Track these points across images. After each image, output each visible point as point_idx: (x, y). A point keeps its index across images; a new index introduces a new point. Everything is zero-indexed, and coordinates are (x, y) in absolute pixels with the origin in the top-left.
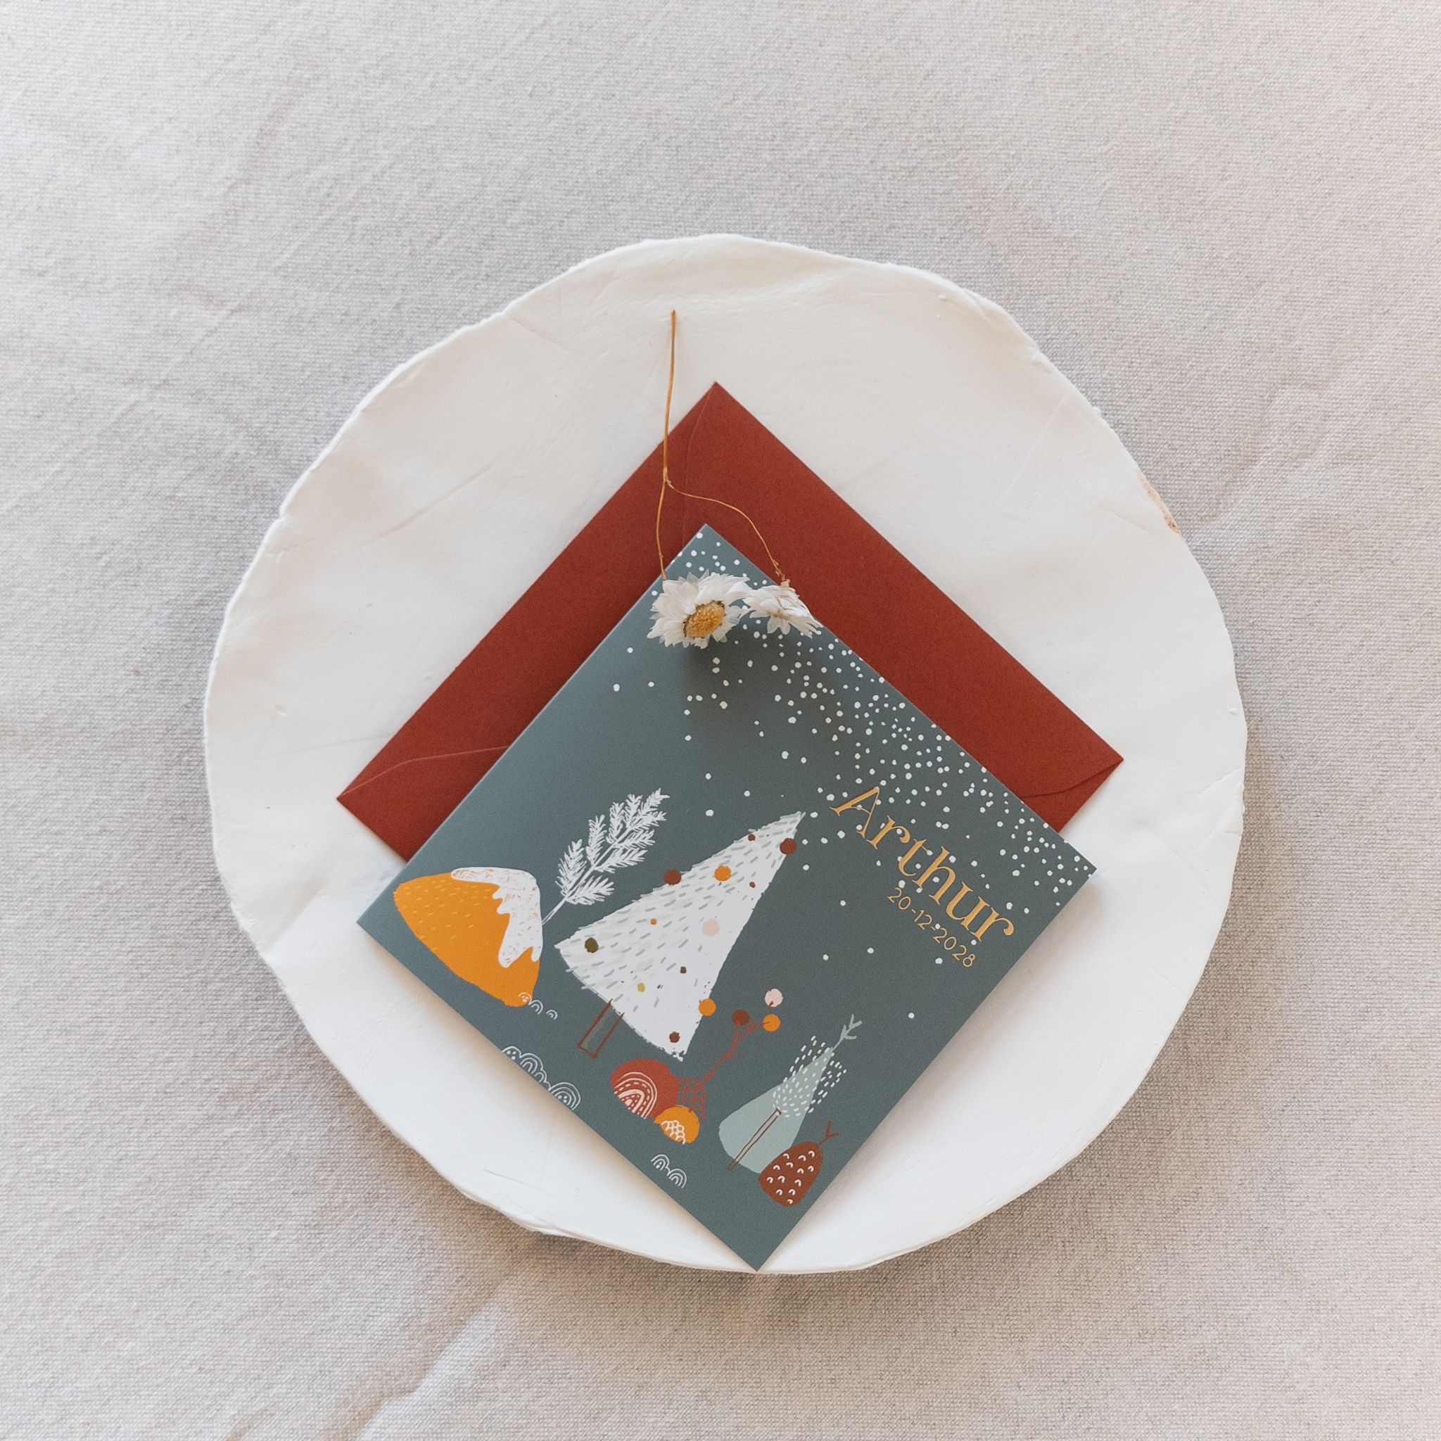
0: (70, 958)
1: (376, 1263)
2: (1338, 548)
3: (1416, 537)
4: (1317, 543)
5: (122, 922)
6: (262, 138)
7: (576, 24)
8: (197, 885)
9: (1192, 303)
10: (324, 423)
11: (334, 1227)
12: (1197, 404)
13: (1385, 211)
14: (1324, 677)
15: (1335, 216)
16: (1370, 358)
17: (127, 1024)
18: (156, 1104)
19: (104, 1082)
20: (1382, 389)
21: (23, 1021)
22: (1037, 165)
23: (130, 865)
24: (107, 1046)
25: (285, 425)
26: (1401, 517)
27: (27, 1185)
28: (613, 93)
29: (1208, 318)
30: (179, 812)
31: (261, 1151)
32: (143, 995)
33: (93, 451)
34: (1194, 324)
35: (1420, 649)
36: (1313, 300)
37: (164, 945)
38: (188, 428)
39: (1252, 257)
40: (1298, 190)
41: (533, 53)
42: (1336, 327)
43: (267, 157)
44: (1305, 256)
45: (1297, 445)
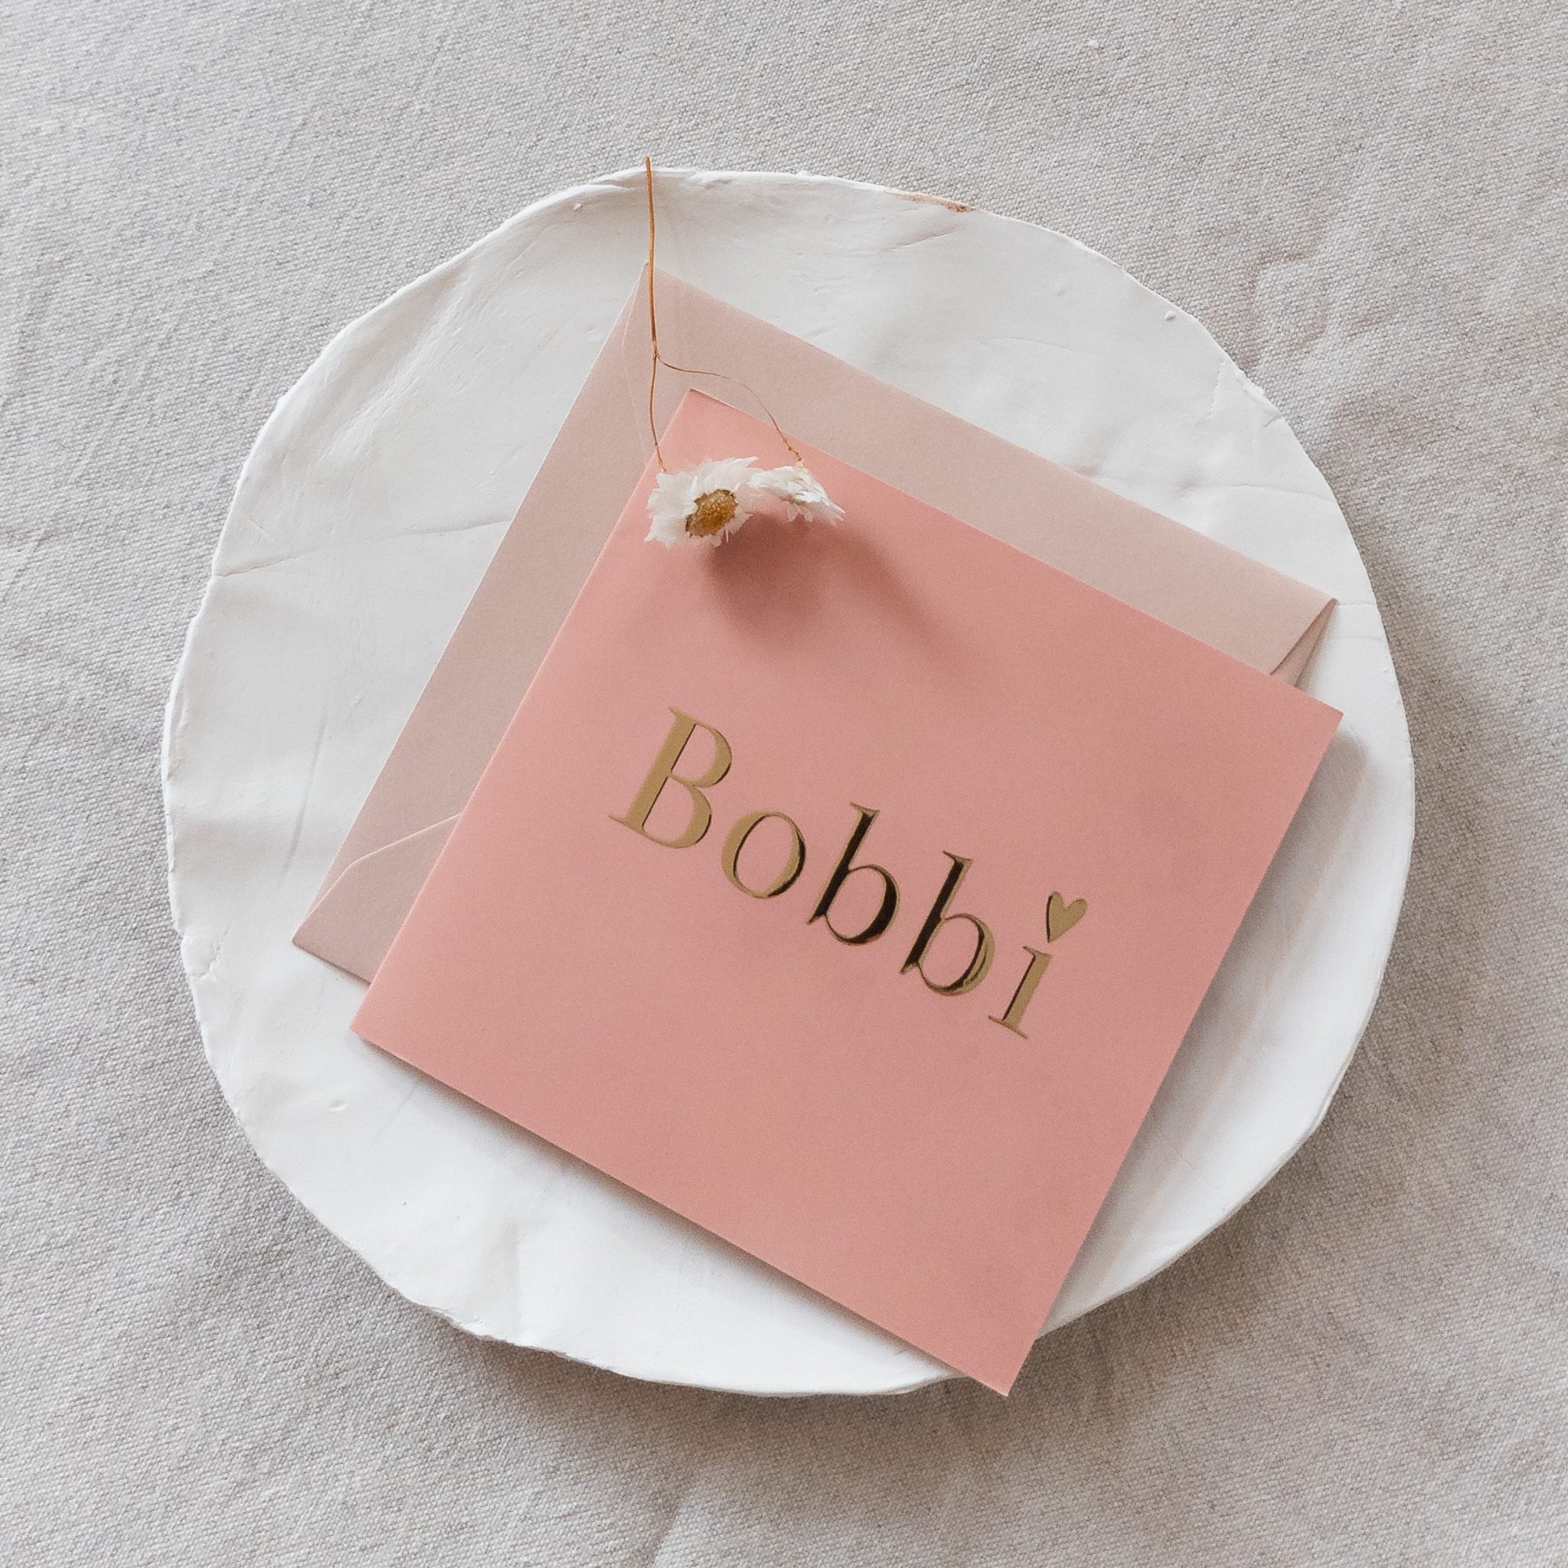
0: (32, 1335)
2: (1387, 430)
4: (1360, 431)
5: (82, 1277)
6: (25, 342)
7: (340, 112)
8: (156, 1210)
10: (172, 635)
13: (1321, 36)
15: (1264, 58)
16: (1356, 205)
17: (116, 1397)
19: (105, 1475)
20: (1381, 235)
22: (901, 110)
23: (74, 1207)
24: (98, 1430)
25: (128, 651)
28: (401, 174)
29: (1151, 216)
30: (116, 1128)
31: (311, 1509)
32: (126, 1358)
34: (1137, 228)
36: (1268, 159)
37: (136, 1292)
38: (21, 685)
39: (1182, 133)
40: (1212, 43)
41: (300, 158)
42: (1304, 181)
43: (36, 360)
44: (1243, 113)
45: (1300, 327)
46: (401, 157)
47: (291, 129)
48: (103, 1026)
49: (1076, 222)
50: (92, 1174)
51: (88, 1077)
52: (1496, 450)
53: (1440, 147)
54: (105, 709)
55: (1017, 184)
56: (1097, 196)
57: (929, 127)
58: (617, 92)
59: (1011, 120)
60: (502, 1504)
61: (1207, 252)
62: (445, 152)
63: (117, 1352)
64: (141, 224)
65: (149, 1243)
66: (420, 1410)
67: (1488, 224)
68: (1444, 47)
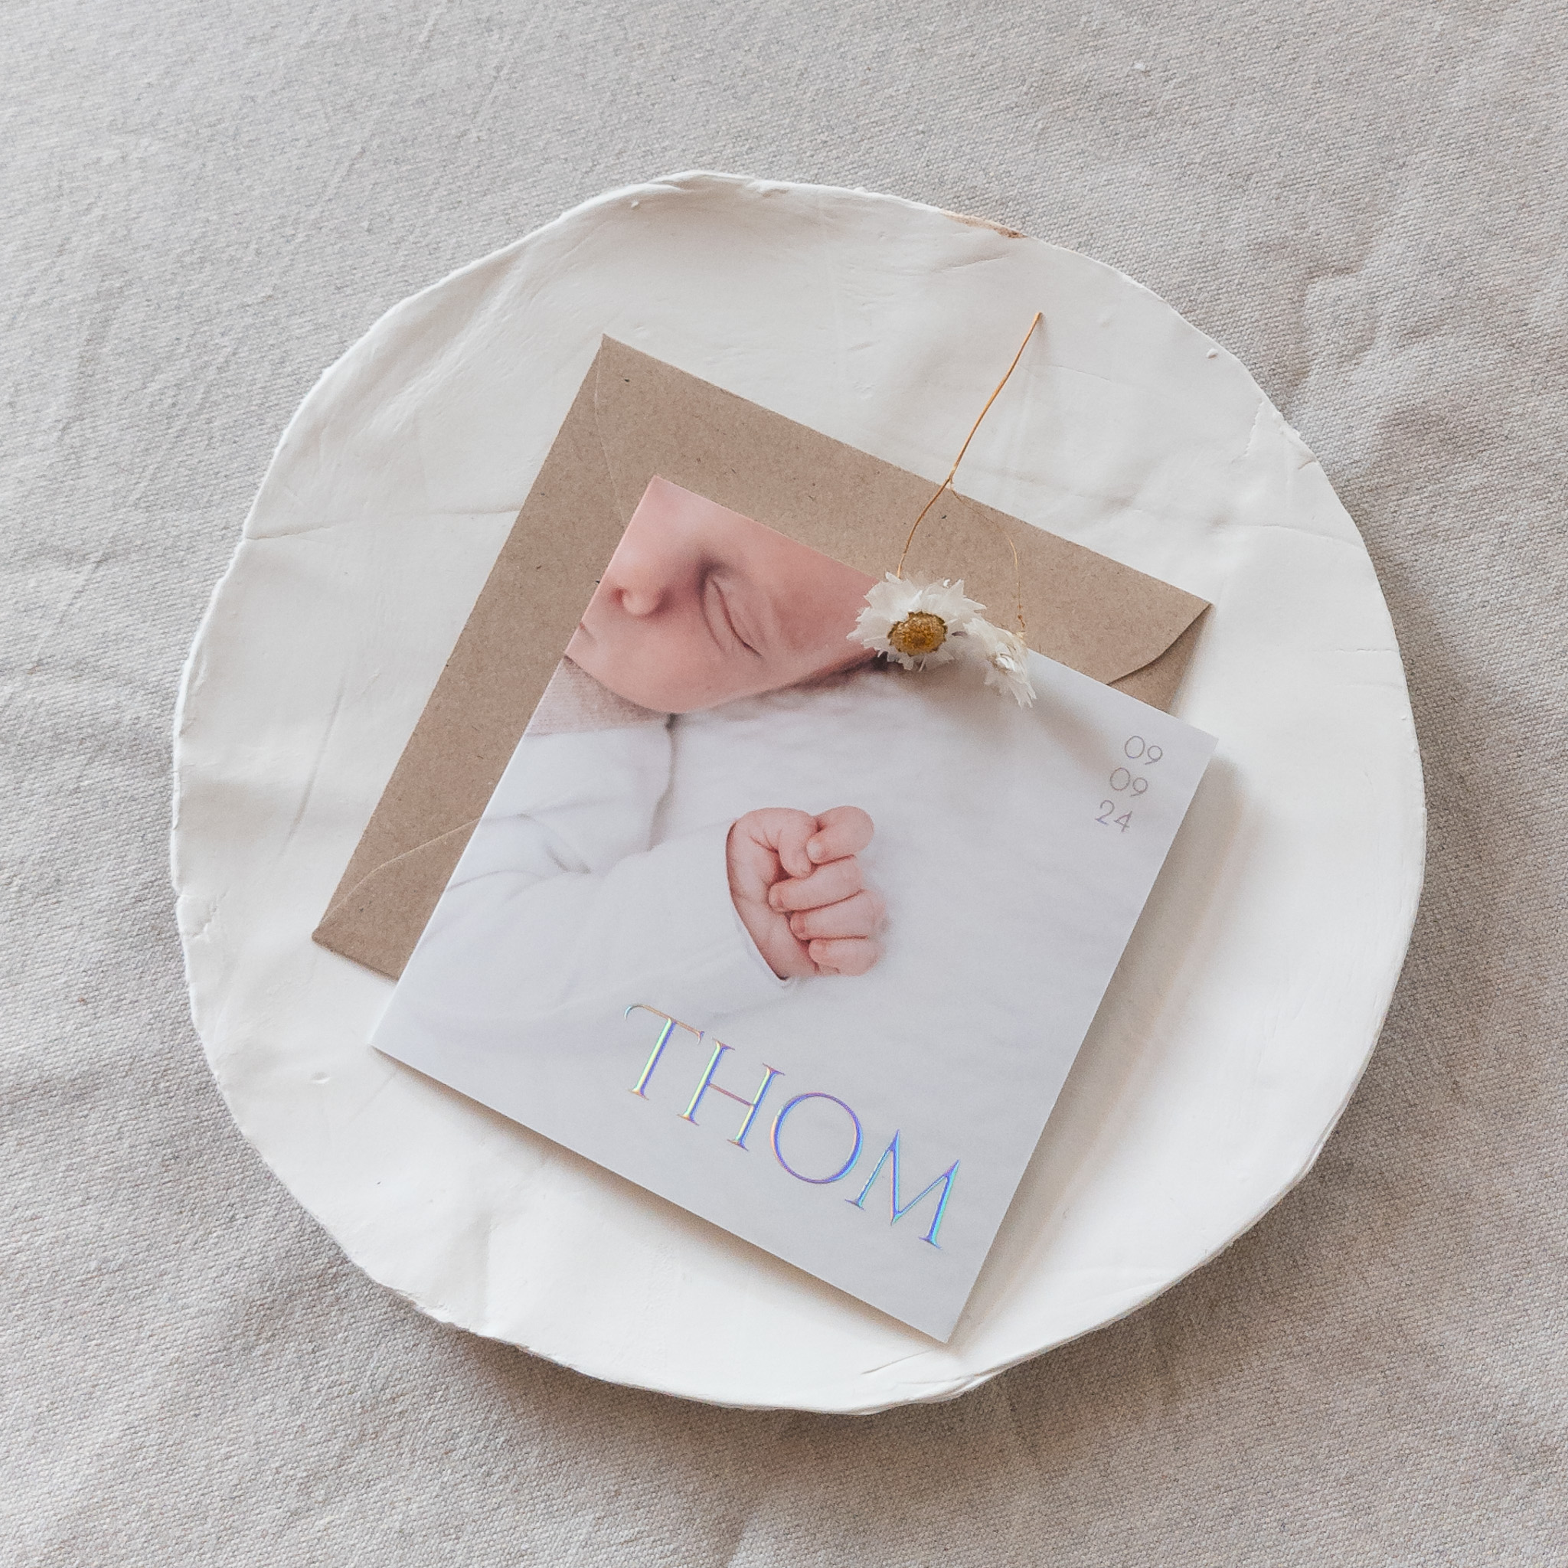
0: (83, 1363)
4: (1411, 441)
5: (133, 1303)
6: (85, 366)
7: (399, 140)
8: (210, 1233)
9: (1177, 220)
12: (1220, 328)
13: (1364, 58)
16: (1402, 220)
17: (167, 1427)
18: (225, 1515)
19: (156, 1506)
20: (1428, 249)
21: (44, 1457)
22: (952, 132)
23: (126, 1231)
24: (149, 1461)
26: (1499, 383)
28: (458, 200)
30: (169, 1151)
34: (1188, 243)
36: (1314, 177)
37: (188, 1317)
38: (77, 705)
39: (1229, 152)
40: (1256, 65)
41: (359, 186)
42: (1351, 198)
43: (96, 384)
44: (1288, 132)
45: (1349, 339)
46: (458, 184)
47: (349, 158)
48: (157, 1046)
49: (1126, 237)
50: (145, 1197)
51: (141, 1099)
52: (1545, 459)
53: (1482, 164)
54: (160, 728)
56: (1147, 213)
59: (1060, 141)
61: (1256, 267)
62: (502, 178)
63: (168, 1379)
64: (201, 250)
65: (202, 1267)
66: (478, 1435)
68: (1484, 67)
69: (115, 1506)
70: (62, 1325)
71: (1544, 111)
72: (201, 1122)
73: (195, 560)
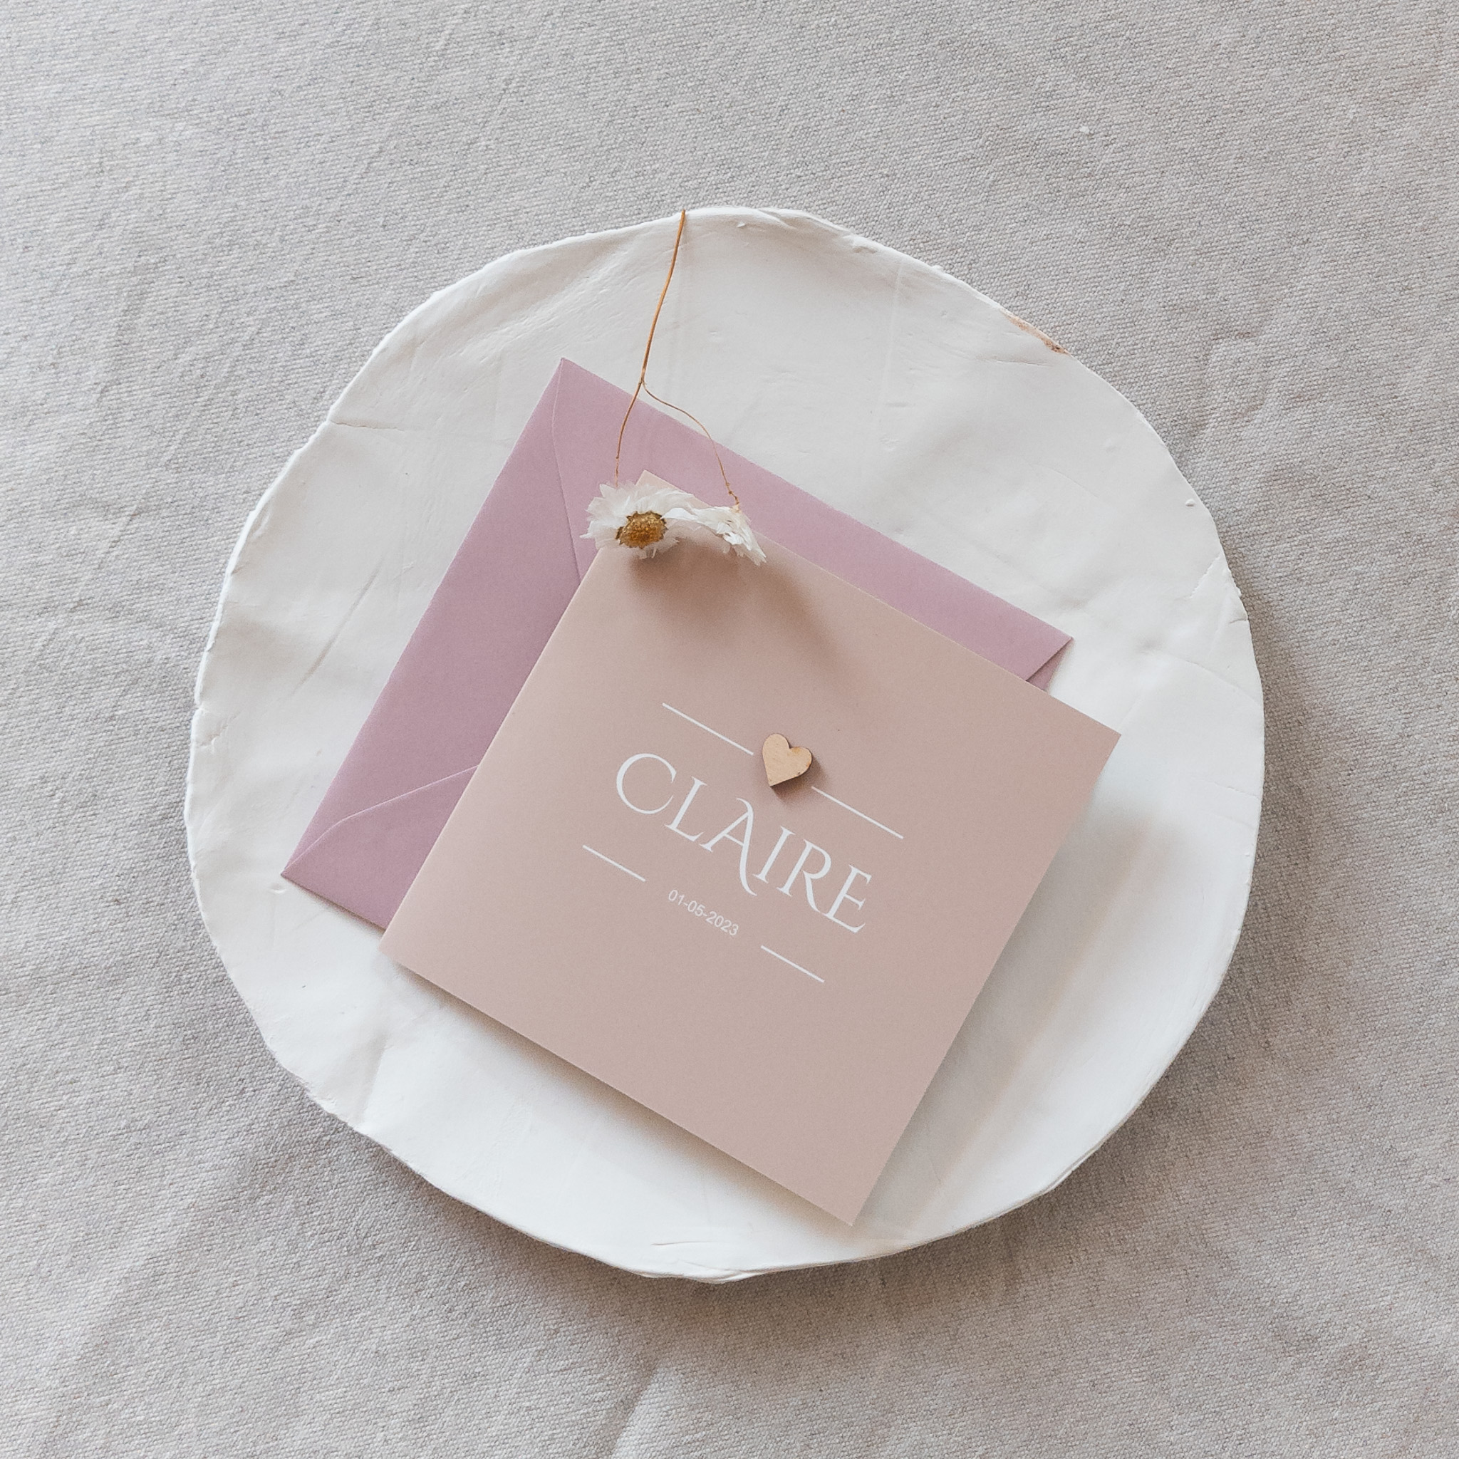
0: (113, 1203)
1: (488, 1445)
2: (1309, 495)
3: (1388, 465)
4: (1287, 495)
5: (157, 1156)
6: (122, 335)
7: (414, 143)
8: (224, 1102)
9: (1104, 278)
11: (438, 1416)
12: (1132, 381)
13: (1282, 138)
14: (1324, 631)
15: (1230, 155)
16: (1300, 293)
17: (184, 1258)
18: (231, 1331)
19: (174, 1321)
20: (1319, 322)
21: (80, 1278)
22: (913, 177)
23: (152, 1097)
24: (169, 1285)
26: (1368, 448)
27: (121, 1442)
28: (466, 203)
30: (189, 1032)
31: (349, 1356)
33: (22, 689)
34: (1111, 300)
35: (1418, 579)
36: (1227, 246)
37: (204, 1170)
38: (113, 644)
39: (1156, 217)
40: (1187, 137)
41: (376, 183)
42: (1257, 269)
43: (131, 352)
44: (1209, 203)
45: (1244, 398)
46: (466, 188)
47: (368, 156)
48: (180, 944)
50: (168, 1070)
51: (165, 988)
52: (1400, 518)
53: (1375, 246)
54: (187, 668)
55: (1011, 253)
56: (1079, 269)
57: (937, 196)
58: (663, 142)
59: (1008, 194)
60: (510, 1358)
62: (507, 186)
63: (186, 1220)
64: (230, 233)
66: (443, 1279)
67: (1410, 318)
68: (1386, 156)
69: (141, 1319)
70: (95, 1171)
71: (1434, 201)
72: (218, 1009)
73: (219, 519)
